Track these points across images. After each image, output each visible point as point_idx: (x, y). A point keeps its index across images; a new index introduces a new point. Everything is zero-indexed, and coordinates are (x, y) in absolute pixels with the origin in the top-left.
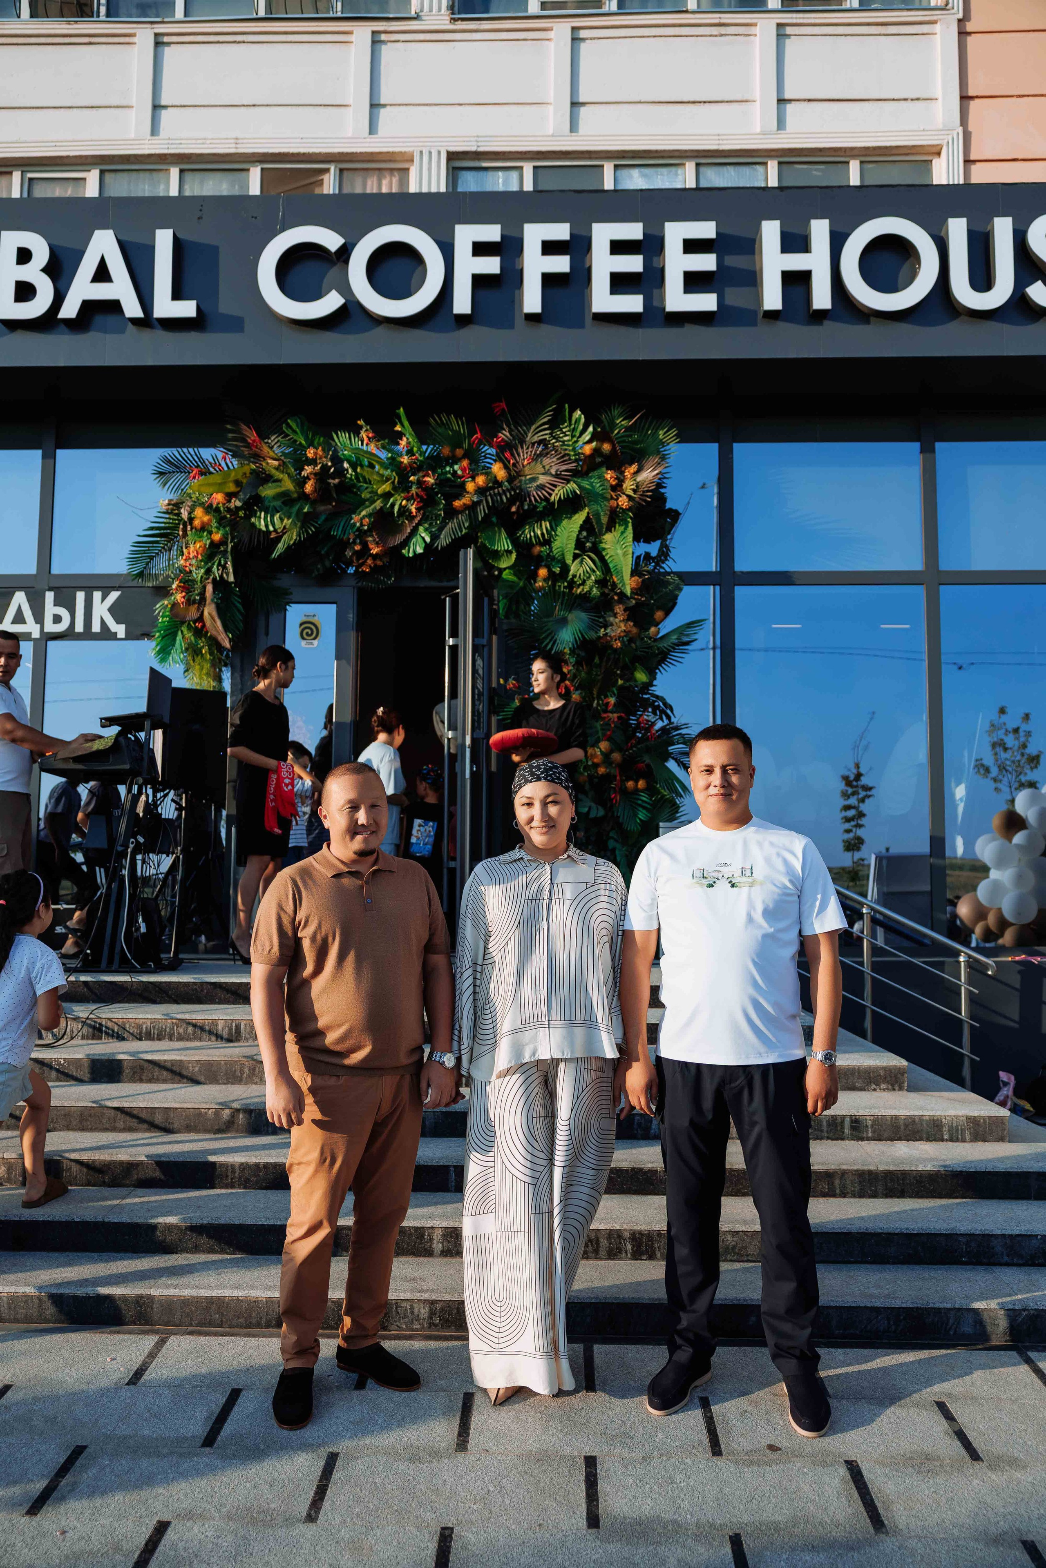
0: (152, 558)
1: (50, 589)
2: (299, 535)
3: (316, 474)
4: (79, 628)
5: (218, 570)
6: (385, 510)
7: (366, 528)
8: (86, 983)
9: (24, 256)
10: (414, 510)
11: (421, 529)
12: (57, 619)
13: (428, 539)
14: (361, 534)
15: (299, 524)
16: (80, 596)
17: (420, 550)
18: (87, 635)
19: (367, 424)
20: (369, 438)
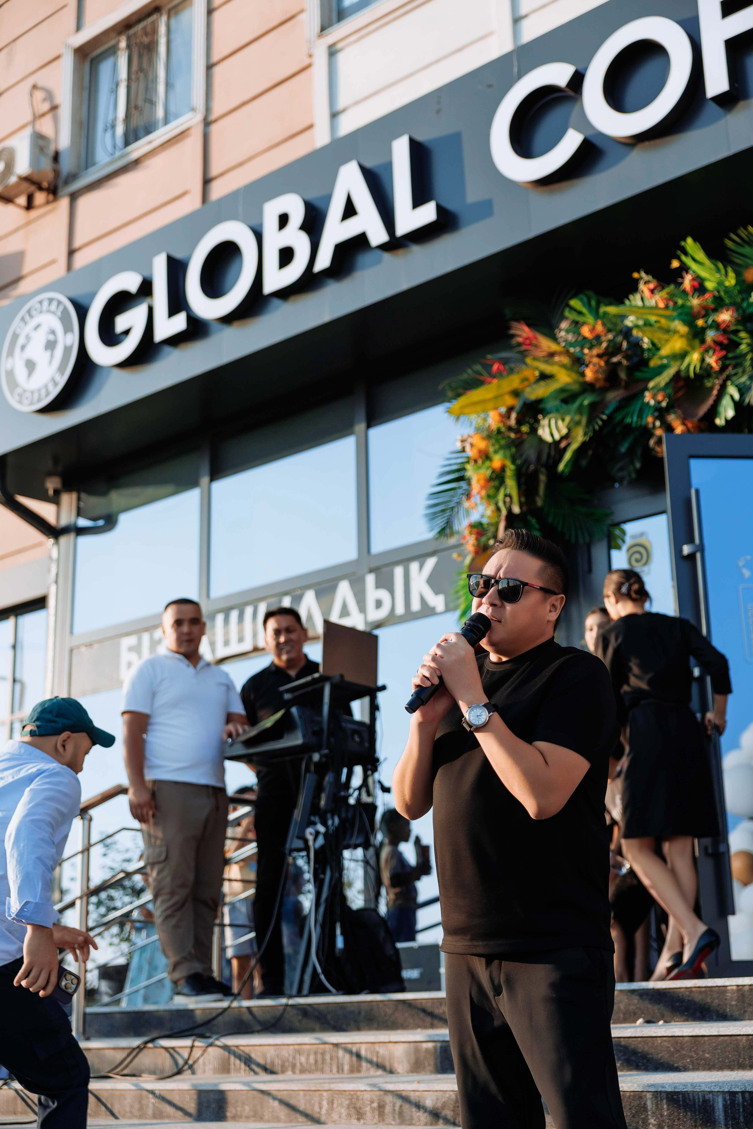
0: (452, 509)
1: (371, 571)
2: (585, 434)
3: (599, 356)
4: (400, 610)
5: (505, 502)
6: (683, 374)
7: (664, 404)
8: (249, 1008)
9: (283, 220)
10: (714, 365)
11: (729, 383)
12: (379, 604)
13: (737, 397)
14: (661, 413)
15: (584, 420)
16: (399, 572)
17: (730, 413)
18: (410, 616)
19: (647, 273)
20: (652, 291)
